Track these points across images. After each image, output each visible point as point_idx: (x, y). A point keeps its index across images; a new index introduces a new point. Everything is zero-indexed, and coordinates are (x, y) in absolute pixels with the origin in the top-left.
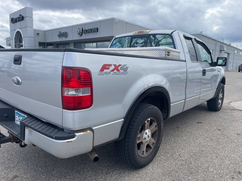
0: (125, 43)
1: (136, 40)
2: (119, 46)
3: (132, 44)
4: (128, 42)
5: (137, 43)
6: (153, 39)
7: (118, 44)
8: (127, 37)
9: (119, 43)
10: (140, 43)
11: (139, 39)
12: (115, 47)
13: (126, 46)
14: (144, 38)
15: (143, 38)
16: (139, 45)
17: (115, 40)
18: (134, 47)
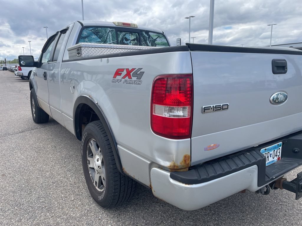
0: (108, 38)
1: (125, 35)
2: (97, 41)
3: (120, 39)
4: (112, 36)
5: (127, 40)
6: (147, 37)
7: (94, 36)
8: (109, 29)
9: (96, 36)
10: (131, 39)
11: (127, 33)
12: (90, 41)
13: (111, 42)
14: (135, 34)
15: (133, 33)
16: (130, 42)
17: (85, 29)
18: (124, 44)
